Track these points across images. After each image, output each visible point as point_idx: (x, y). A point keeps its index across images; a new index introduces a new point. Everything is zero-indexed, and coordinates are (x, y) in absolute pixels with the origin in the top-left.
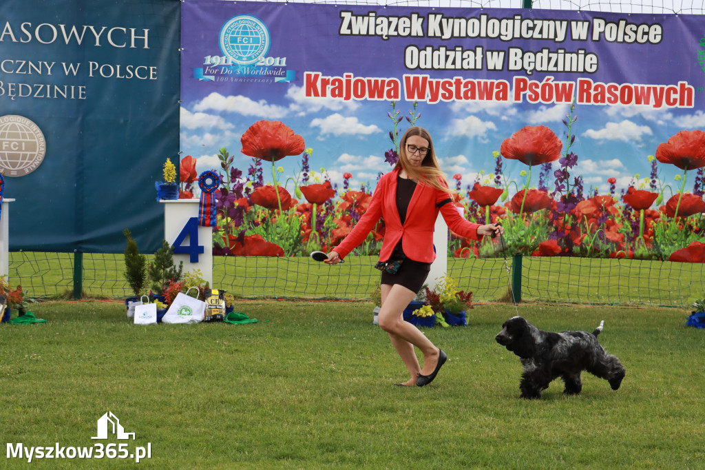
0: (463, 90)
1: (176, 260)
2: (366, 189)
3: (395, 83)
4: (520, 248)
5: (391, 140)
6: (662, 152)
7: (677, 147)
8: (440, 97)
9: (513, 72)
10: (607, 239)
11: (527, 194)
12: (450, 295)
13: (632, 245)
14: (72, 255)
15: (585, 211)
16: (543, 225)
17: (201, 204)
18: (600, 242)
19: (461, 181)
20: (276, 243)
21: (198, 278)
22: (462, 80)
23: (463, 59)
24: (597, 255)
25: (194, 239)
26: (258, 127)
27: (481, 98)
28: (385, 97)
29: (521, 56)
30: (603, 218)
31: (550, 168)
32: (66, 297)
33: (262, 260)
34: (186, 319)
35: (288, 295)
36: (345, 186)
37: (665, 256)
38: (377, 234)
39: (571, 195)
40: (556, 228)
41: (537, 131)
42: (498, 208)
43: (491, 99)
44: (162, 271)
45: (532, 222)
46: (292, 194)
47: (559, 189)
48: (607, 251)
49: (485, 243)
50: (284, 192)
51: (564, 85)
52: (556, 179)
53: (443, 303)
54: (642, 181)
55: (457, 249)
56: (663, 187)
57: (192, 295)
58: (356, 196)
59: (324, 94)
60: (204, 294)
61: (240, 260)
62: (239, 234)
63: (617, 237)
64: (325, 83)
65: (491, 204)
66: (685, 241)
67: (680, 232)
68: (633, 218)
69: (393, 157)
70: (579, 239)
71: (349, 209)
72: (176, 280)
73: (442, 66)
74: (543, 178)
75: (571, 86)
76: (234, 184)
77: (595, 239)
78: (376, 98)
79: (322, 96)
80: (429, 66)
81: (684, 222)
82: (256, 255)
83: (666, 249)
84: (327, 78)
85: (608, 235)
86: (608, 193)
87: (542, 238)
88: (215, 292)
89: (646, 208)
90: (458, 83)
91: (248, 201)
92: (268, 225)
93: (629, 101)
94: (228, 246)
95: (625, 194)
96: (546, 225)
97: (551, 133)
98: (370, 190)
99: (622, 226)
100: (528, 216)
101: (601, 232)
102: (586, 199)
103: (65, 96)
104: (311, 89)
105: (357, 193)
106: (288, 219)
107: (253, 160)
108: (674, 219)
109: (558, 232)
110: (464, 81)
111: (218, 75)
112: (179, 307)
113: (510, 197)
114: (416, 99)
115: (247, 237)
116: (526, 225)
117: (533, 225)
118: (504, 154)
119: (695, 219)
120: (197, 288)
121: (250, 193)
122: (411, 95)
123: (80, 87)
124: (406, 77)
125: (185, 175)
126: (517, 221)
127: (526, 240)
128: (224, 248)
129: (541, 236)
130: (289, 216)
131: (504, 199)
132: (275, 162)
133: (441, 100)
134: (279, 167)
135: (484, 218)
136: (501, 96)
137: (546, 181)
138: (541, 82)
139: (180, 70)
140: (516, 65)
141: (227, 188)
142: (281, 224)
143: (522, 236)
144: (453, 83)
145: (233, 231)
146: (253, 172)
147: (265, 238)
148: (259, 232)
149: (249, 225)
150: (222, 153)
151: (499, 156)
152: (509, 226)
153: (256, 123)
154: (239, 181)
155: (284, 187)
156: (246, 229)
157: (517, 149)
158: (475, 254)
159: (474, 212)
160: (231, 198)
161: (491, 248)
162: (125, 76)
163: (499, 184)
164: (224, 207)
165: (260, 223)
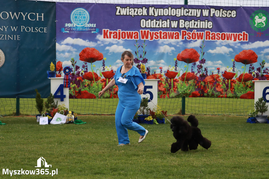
0: (162, 35)
1: (55, 100)
3: (137, 33)
4: (185, 94)
5: (136, 54)
6: (237, 58)
7: (242, 56)
9: (181, 29)
10: (217, 90)
11: (187, 74)
12: (159, 112)
13: (226, 93)
14: (16, 99)
15: (208, 80)
17: (64, 79)
18: (214, 92)
19: (162, 69)
20: (93, 94)
21: (64, 107)
23: (162, 24)
24: (213, 96)
25: (62, 92)
26: (86, 50)
28: (133, 38)
29: (184, 23)
30: (215, 83)
31: (195, 64)
32: (14, 115)
33: (88, 100)
34: (59, 123)
35: (98, 113)
37: (239, 97)
39: (203, 74)
40: (198, 87)
41: (190, 51)
42: (176, 79)
43: (173, 39)
44: (50, 104)
46: (99, 75)
47: (199, 72)
48: (217, 95)
49: (171, 93)
50: (96, 74)
51: (200, 33)
52: (198, 68)
53: (156, 115)
54: (230, 69)
55: (161, 95)
56: (237, 71)
57: (61, 113)
60: (66, 113)
61: (79, 100)
62: (79, 90)
63: (220, 90)
64: (110, 33)
65: (174, 78)
66: (246, 91)
67: (244, 88)
68: (226, 83)
69: (137, 61)
70: (207, 90)
72: (55, 108)
73: (154, 27)
74: (193, 68)
75: (203, 33)
76: (77, 71)
77: (213, 91)
78: (130, 39)
79: (110, 38)
80: (149, 27)
81: (245, 84)
82: (85, 98)
83: (239, 94)
84: (111, 31)
85: (217, 89)
86: (217, 73)
87: (192, 91)
88: (70, 112)
89: (231, 79)
90: (161, 33)
91: (82, 78)
92: (90, 87)
93: (224, 39)
94: (75, 95)
95: (223, 74)
96: (194, 86)
97: (196, 51)
99: (222, 86)
100: (187, 82)
101: (214, 88)
102: (209, 76)
103: (12, 39)
104: (105, 35)
106: (97, 85)
107: (84, 62)
108: (242, 83)
109: (199, 88)
110: (163, 32)
111: (70, 30)
112: (56, 118)
113: (181, 75)
114: (145, 39)
115: (82, 91)
116: (186, 85)
117: (189, 86)
118: (178, 59)
119: (249, 83)
120: (63, 111)
121: (83, 75)
122: (143, 38)
123: (18, 36)
124: (141, 31)
125: (58, 68)
126: (183, 84)
127: (187, 91)
128: (73, 96)
129: (192, 90)
130: (98, 83)
131: (178, 76)
132: (92, 63)
133: (154, 39)
134: (94, 65)
135: (171, 83)
136: (177, 37)
137: (194, 69)
138: (191, 32)
139: (56, 29)
140: (182, 26)
141: (74, 73)
142: (95, 86)
143: (185, 90)
144: (159, 33)
145: (77, 89)
146: (84, 67)
147: (89, 92)
148: (86, 90)
149: (83, 87)
150: (72, 60)
151: (176, 60)
152: (180, 86)
153: (85, 48)
154: (79, 71)
155: (96, 72)
156: (82, 89)
157: (183, 57)
158: (168, 97)
159: (167, 81)
160: (76, 77)
161: (174, 94)
162: (35, 31)
163: (176, 70)
164: (73, 80)
165: (87, 86)
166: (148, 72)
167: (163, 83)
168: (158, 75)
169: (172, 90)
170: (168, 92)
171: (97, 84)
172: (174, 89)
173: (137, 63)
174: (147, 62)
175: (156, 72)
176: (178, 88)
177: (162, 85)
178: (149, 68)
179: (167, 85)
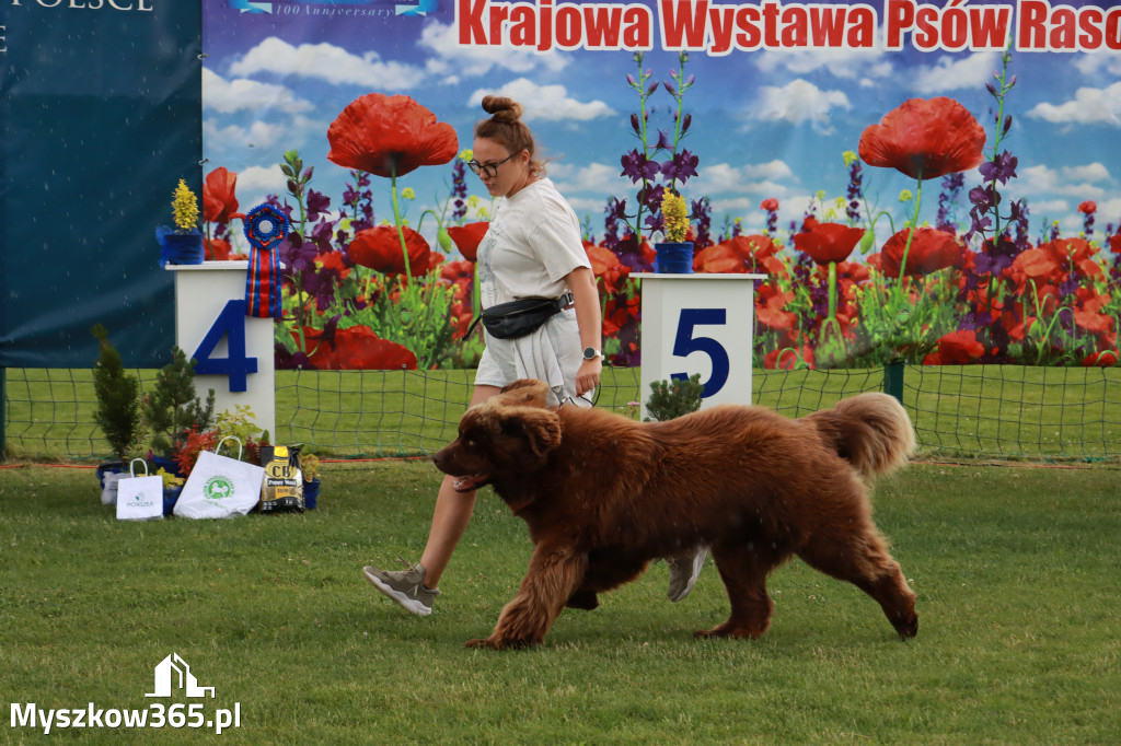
0: (780, 26)
1: (201, 387)
3: (642, 13)
4: (900, 348)
5: (634, 132)
8: (734, 43)
10: (1078, 326)
11: (914, 238)
15: (1031, 271)
16: (947, 301)
17: (249, 272)
18: (1064, 334)
19: (778, 213)
20: (401, 342)
21: (246, 424)
22: (779, 7)
24: (1058, 359)
25: (238, 344)
26: (363, 107)
27: (818, 42)
28: (621, 44)
30: (1071, 285)
31: (961, 184)
33: (373, 379)
35: (427, 449)
39: (1004, 238)
40: (973, 307)
41: (933, 109)
42: (855, 267)
43: (839, 44)
44: (171, 409)
45: (922, 296)
46: (432, 243)
47: (978, 227)
48: (1078, 352)
49: (827, 339)
50: (415, 239)
51: (990, 13)
52: (973, 205)
55: (769, 352)
57: (228, 451)
59: (496, 40)
60: (257, 454)
61: (328, 378)
62: (326, 327)
63: (1099, 323)
64: (498, 15)
65: (840, 258)
69: (639, 166)
70: (1021, 327)
72: (201, 428)
74: (946, 204)
75: (1004, 13)
76: (314, 224)
77: (1054, 328)
78: (603, 47)
79: (492, 43)
82: (360, 368)
85: (1080, 319)
86: (1081, 233)
87: (943, 327)
88: (281, 452)
90: (771, 12)
91: (343, 259)
92: (383, 307)
94: (304, 350)
95: (1114, 235)
96: (953, 301)
97: (964, 112)
98: (591, 234)
99: (1110, 301)
100: (916, 283)
101: (1065, 314)
102: (1035, 246)
104: (470, 28)
106: (423, 293)
107: (353, 174)
109: (980, 314)
110: (782, 9)
112: (206, 479)
113: (879, 244)
114: (684, 46)
115: (341, 330)
116: (910, 300)
117: (925, 300)
118: (867, 157)
121: (347, 242)
122: (674, 39)
124: (664, 2)
125: (214, 206)
126: (893, 294)
127: (911, 332)
128: (296, 354)
129: (944, 324)
130: (427, 288)
131: (867, 248)
132: (397, 179)
133: (735, 48)
134: (406, 189)
135: (825, 288)
136: (859, 38)
137: (952, 210)
138: (941, 8)
141: (299, 232)
142: (410, 304)
143: (903, 324)
144: (761, 13)
145: (313, 319)
146: (354, 200)
147: (378, 333)
148: (366, 321)
149: (345, 306)
150: (288, 162)
151: (856, 161)
152: (876, 304)
153: (358, 99)
154: (324, 219)
155: (415, 229)
156: (340, 316)
157: (894, 146)
158: (808, 361)
159: (804, 276)
160: (308, 253)
161: (840, 348)
162: (87, 5)
163: (855, 217)
164: (294, 270)
165: (367, 302)
166: (700, 228)
167: (783, 286)
168: (756, 245)
169: (830, 323)
170: (811, 336)
171: (422, 289)
172: (839, 320)
173: (640, 183)
174: (696, 174)
175: (743, 229)
176: (864, 314)
177: (776, 298)
178: (707, 204)
179: (803, 297)
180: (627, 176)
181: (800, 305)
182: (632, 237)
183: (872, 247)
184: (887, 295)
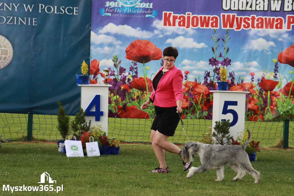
0: (256, 23)
1: (87, 119)
2: (198, 80)
3: (216, 18)
4: (288, 116)
5: (213, 52)
8: (242, 27)
9: (286, 12)
14: (27, 115)
19: (254, 76)
20: (145, 111)
21: (100, 130)
23: (256, 5)
26: (136, 43)
27: (267, 28)
29: (291, 3)
32: (23, 140)
33: (136, 121)
36: (185, 78)
38: (204, 107)
42: (276, 92)
43: (273, 28)
44: (79, 125)
49: (267, 113)
50: (150, 81)
55: (251, 116)
58: (192, 84)
59: (174, 25)
61: (124, 120)
62: (123, 105)
64: (175, 18)
65: (271, 90)
69: (214, 62)
71: (188, 92)
73: (244, 9)
76: (121, 76)
78: (205, 27)
79: (173, 26)
80: (236, 8)
82: (133, 118)
84: (176, 15)
90: (253, 18)
91: (129, 86)
92: (140, 100)
94: (117, 112)
98: (200, 81)
100: (293, 98)
103: (25, 24)
104: (167, 21)
105: (192, 83)
107: (132, 62)
110: (256, 18)
113: (283, 86)
114: (228, 28)
115: (128, 107)
116: (292, 102)
118: (280, 61)
121: (130, 81)
122: (225, 26)
123: (34, 19)
124: (223, 15)
125: (93, 70)
126: (287, 100)
127: (292, 112)
128: (115, 113)
131: (279, 87)
132: (145, 64)
133: (242, 29)
134: (147, 67)
135: (267, 98)
136: (279, 26)
139: (91, 10)
140: (288, 8)
141: (117, 78)
143: (290, 109)
144: (250, 19)
145: (120, 103)
146: (132, 69)
147: (138, 108)
148: (135, 104)
149: (129, 100)
150: (114, 58)
151: (277, 62)
152: (281, 103)
153: (134, 41)
154: (124, 74)
155: (150, 78)
156: (128, 103)
157: (288, 58)
158: (261, 119)
159: (261, 95)
160: (119, 84)
161: (271, 116)
162: (60, 13)
163: (276, 78)
164: (115, 89)
165: (135, 99)
166: (232, 80)
167: (255, 97)
168: (248, 85)
169: (268, 109)
170: (263, 112)
172: (271, 108)
173: (214, 66)
174: (230, 65)
175: (244, 81)
176: (278, 106)
177: (254, 101)
178: (234, 73)
179: (261, 101)
180: (210, 65)
181: (260, 103)
182: (212, 82)
183: (281, 87)
184: (285, 101)
